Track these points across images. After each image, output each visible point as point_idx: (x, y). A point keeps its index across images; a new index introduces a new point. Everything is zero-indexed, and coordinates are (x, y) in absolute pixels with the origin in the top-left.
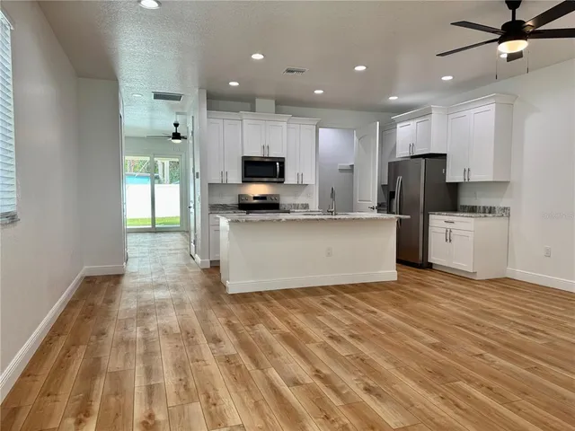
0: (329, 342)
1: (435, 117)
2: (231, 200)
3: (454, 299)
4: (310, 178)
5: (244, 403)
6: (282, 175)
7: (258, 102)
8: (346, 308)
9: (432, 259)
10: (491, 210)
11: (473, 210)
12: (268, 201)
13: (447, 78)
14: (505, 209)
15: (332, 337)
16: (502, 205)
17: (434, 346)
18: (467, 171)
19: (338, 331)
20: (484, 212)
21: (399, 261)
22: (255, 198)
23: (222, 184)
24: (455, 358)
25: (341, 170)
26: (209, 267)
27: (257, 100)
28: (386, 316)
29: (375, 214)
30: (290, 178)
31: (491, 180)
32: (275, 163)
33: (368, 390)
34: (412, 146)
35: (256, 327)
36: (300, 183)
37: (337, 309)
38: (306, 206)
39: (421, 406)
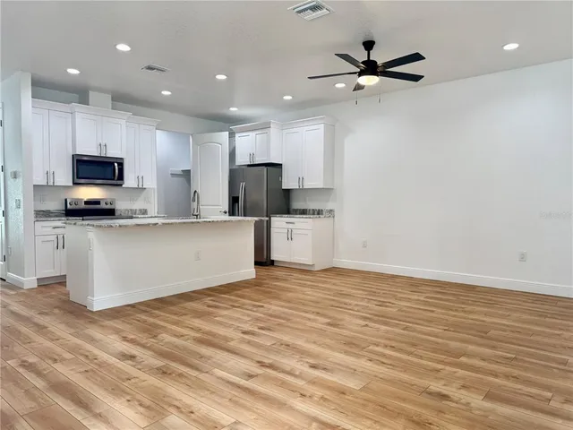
0: (246, 337)
1: (273, 130)
2: (55, 205)
3: (312, 287)
4: (151, 183)
5: (219, 404)
6: (121, 177)
7: (92, 95)
8: (234, 306)
9: (274, 256)
10: (319, 212)
11: (304, 212)
12: (103, 206)
13: (288, 98)
14: (331, 210)
15: (244, 333)
16: (329, 208)
17: (329, 324)
18: (301, 180)
19: (247, 327)
20: (314, 214)
21: (257, 263)
22: (87, 203)
23: (47, 186)
24: (351, 330)
25: (173, 175)
26: (36, 286)
27: (91, 93)
28: (274, 308)
29: (227, 217)
30: (129, 181)
31: (321, 187)
32: (113, 164)
33: (313, 367)
34: (252, 156)
35: (160, 337)
36: (141, 186)
37: (227, 308)
38: (144, 212)
39: (361, 370)
